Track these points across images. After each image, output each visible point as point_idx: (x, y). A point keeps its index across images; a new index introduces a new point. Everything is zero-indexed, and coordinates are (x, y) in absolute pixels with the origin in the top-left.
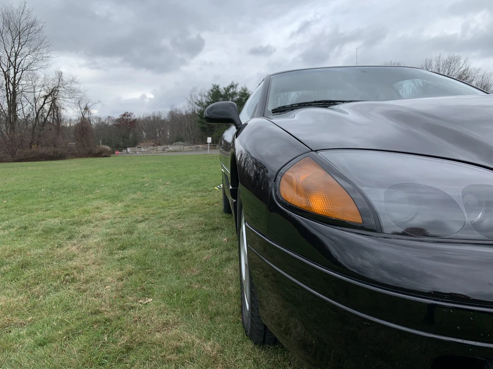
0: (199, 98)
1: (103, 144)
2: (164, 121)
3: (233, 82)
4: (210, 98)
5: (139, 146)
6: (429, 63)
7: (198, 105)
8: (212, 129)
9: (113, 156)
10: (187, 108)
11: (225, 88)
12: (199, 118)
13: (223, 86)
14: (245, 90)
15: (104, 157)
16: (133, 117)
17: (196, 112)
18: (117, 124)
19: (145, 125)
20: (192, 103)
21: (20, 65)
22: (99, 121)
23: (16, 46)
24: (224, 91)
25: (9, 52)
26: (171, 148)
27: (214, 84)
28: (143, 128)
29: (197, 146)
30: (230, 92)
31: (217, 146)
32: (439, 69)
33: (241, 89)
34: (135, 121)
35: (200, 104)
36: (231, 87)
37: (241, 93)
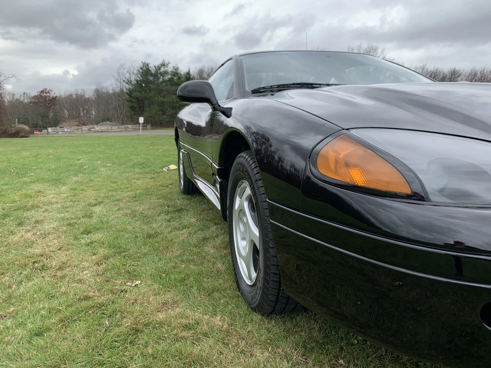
0: (128, 76)
1: (19, 122)
2: (89, 99)
3: (164, 61)
4: (139, 76)
5: (61, 126)
7: (126, 83)
8: (142, 109)
9: (32, 137)
10: (114, 86)
11: (155, 67)
12: (128, 96)
13: (153, 64)
14: (177, 69)
15: (21, 137)
16: (52, 95)
17: (125, 90)
18: (35, 102)
19: (67, 102)
20: (120, 80)
22: (13, 98)
24: (154, 69)
26: (97, 129)
27: (144, 62)
28: (64, 106)
29: (126, 126)
30: (161, 71)
31: (148, 126)
33: (172, 68)
34: (55, 99)
35: (129, 82)
36: (162, 66)
37: (173, 72)
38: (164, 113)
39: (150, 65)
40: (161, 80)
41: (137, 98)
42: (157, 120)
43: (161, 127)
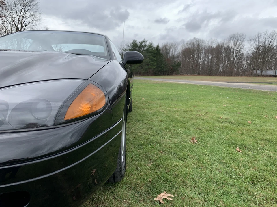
3: (145, 39)
4: (131, 47)
6: (260, 35)
11: (140, 42)
14: (151, 44)
21: (24, 23)
23: (23, 12)
24: (139, 44)
25: (19, 15)
27: (134, 40)
30: (143, 45)
32: (266, 39)
33: (149, 43)
36: (143, 42)
37: (149, 45)
38: (142, 68)
39: (137, 41)
40: (142, 50)
42: (138, 71)
43: (140, 75)
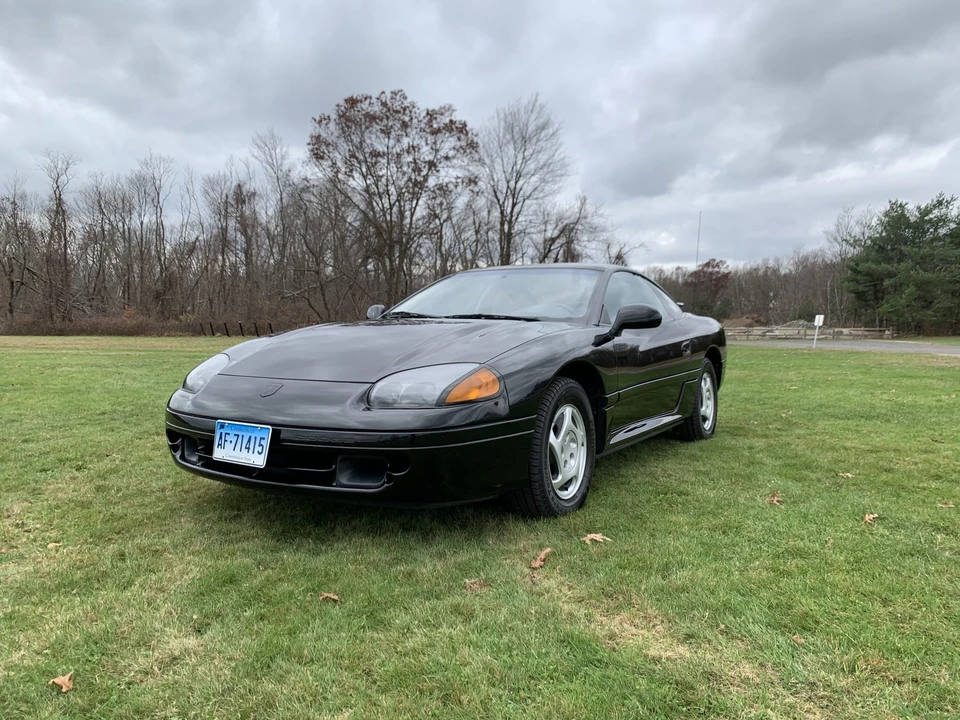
3: (941, 195)
4: (880, 229)
7: (851, 245)
12: (850, 272)
13: (915, 204)
24: (917, 214)
26: (777, 333)
27: (893, 201)
31: (888, 332)
35: (856, 242)
36: (934, 206)
39: (907, 207)
41: (868, 274)
42: (910, 319)
